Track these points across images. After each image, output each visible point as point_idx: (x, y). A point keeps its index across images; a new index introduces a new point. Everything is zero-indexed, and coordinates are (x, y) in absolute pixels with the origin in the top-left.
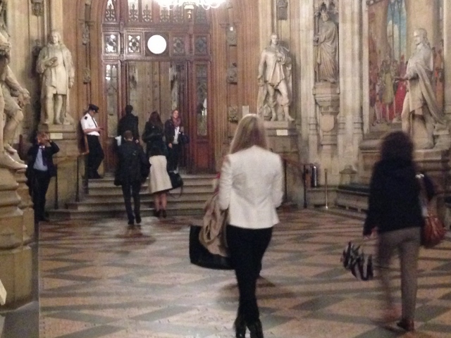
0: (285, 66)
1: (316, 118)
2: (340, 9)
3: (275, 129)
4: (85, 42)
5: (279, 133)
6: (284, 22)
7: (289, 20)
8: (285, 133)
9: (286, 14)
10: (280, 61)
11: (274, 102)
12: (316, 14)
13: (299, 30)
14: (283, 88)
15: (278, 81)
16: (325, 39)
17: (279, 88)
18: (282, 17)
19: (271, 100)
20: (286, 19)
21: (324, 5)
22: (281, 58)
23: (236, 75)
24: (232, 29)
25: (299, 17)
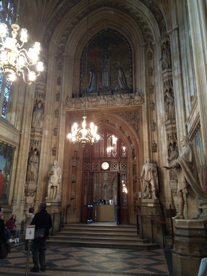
0: (153, 172)
1: (172, 198)
2: (179, 145)
3: (147, 203)
4: (74, 165)
5: (149, 205)
6: (156, 153)
7: (158, 152)
8: (152, 205)
9: (157, 150)
10: (150, 170)
11: (149, 190)
12: (169, 148)
13: (162, 156)
14: (152, 183)
15: (150, 179)
16: (172, 159)
17: (150, 183)
18: (155, 151)
19: (148, 189)
20: (156, 152)
21: (171, 144)
22: (150, 168)
23: (136, 178)
24: (135, 158)
25: (162, 150)
